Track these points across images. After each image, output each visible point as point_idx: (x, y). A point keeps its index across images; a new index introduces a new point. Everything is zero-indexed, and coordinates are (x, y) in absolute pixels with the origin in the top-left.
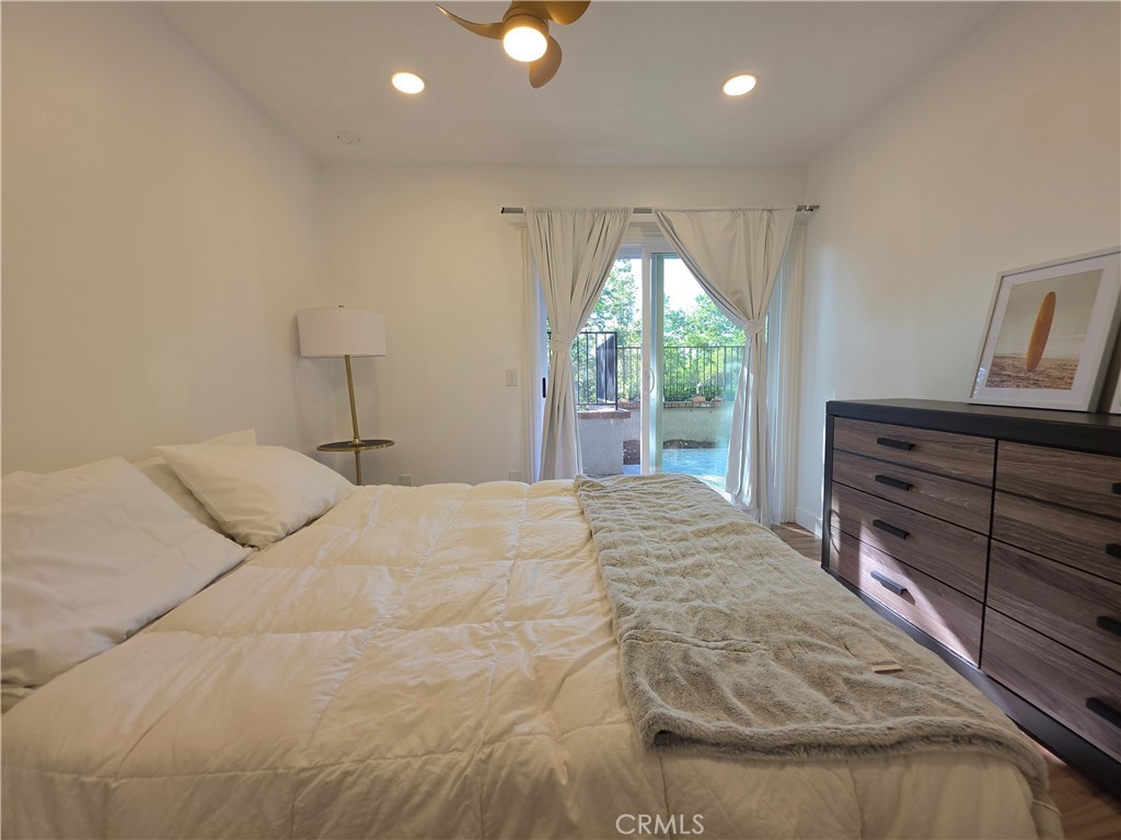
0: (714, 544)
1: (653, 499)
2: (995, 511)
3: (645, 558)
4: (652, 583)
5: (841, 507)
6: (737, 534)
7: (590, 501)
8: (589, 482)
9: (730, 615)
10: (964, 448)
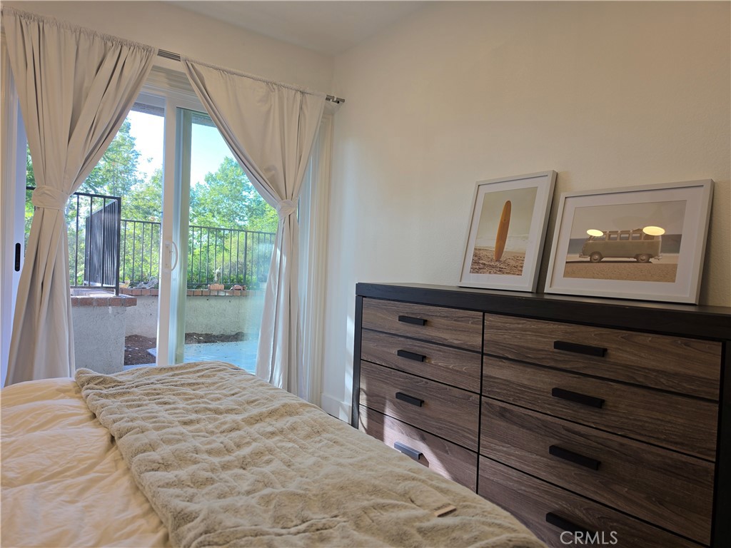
0: (270, 429)
1: (188, 390)
2: (484, 372)
3: (195, 455)
4: (209, 481)
5: (368, 384)
6: (291, 415)
7: (103, 401)
8: (98, 377)
9: (305, 496)
10: (462, 321)
